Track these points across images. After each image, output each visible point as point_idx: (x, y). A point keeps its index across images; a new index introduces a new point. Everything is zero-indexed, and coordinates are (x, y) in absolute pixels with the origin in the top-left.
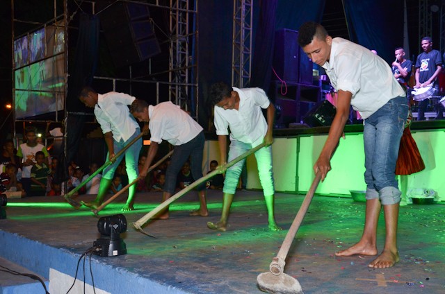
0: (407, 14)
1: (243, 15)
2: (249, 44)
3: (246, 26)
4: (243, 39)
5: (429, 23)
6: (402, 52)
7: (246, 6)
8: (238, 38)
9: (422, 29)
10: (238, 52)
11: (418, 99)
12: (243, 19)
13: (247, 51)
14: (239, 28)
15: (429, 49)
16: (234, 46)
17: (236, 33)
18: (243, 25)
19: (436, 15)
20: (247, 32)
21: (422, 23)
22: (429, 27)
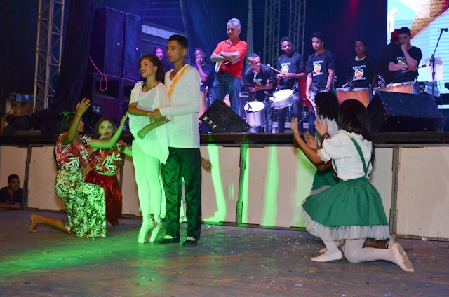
2: (60, 21)
4: (51, 15)
8: (46, 14)
9: (268, 18)
10: (45, 31)
13: (57, 32)
16: (39, 23)
20: (58, 7)
21: (269, 11)
22: (277, 17)
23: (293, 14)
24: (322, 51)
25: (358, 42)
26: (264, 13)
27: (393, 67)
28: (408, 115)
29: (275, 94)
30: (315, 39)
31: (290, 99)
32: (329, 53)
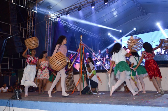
1: (48, 41)
5: (98, 47)
7: (49, 39)
12: (48, 43)
14: (47, 45)
17: (46, 47)
20: (49, 46)
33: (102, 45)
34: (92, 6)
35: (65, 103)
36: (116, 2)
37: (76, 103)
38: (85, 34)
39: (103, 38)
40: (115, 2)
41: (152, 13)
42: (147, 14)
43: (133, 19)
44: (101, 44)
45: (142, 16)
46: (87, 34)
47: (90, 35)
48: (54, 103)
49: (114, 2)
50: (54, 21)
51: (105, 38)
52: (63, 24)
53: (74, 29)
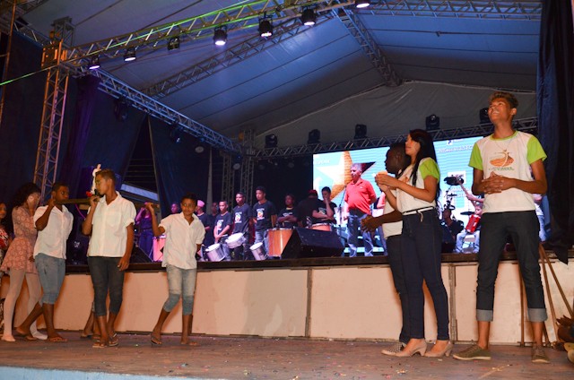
0: (213, 162)
1: (49, 147)
3: (51, 158)
4: (46, 171)
5: (232, 179)
6: (225, 205)
7: (53, 139)
8: (41, 170)
9: (225, 184)
11: (233, 246)
12: (48, 151)
13: (49, 183)
14: (42, 160)
15: (242, 202)
16: (35, 177)
17: (39, 165)
18: (48, 157)
19: (237, 172)
20: (52, 165)
23: (243, 181)
24: (264, 201)
25: (288, 197)
26: (221, 180)
27: (315, 214)
28: (319, 245)
29: (230, 238)
30: (258, 191)
31: (241, 239)
32: (269, 203)
33: (244, 176)
34: (216, 38)
35: (82, 374)
36: (303, 34)
37: (121, 373)
38: (189, 130)
39: (253, 152)
40: (297, 33)
41: (417, 82)
42: (401, 82)
43: (355, 94)
44: (244, 171)
45: (384, 88)
46: (195, 133)
47: (205, 138)
48: (41, 372)
49: (295, 31)
50: (78, 74)
51: (257, 151)
52: (109, 90)
53: (151, 111)
